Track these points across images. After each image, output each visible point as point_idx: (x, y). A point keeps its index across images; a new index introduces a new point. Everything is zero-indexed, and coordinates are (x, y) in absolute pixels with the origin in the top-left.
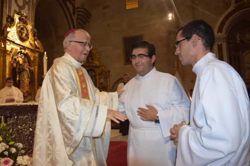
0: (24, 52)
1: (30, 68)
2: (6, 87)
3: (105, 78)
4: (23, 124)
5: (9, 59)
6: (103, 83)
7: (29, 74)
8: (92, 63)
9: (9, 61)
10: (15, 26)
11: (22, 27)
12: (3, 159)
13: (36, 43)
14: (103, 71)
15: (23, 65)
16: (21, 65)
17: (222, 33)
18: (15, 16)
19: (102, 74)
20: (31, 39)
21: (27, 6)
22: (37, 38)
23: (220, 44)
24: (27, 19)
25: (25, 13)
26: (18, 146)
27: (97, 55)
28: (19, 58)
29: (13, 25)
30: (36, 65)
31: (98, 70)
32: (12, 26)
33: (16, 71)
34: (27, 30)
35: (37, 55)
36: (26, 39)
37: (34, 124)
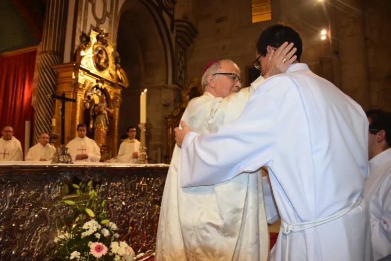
0: (101, 87)
1: (110, 110)
2: (78, 138)
4: (114, 195)
5: (81, 96)
7: (107, 119)
9: (81, 99)
10: (91, 48)
11: (100, 49)
13: (118, 73)
15: (99, 105)
16: (97, 105)
18: (92, 33)
20: (112, 67)
21: (107, 19)
22: (120, 66)
24: (108, 37)
25: (104, 28)
26: (110, 227)
29: (89, 47)
30: (118, 107)
32: (87, 48)
34: (107, 54)
35: (119, 91)
36: (105, 67)
37: (128, 195)
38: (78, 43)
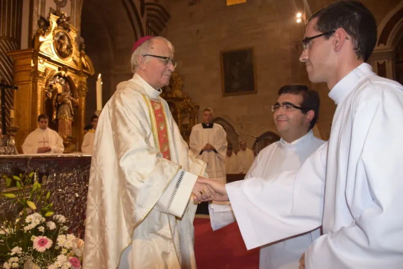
0: (64, 75)
1: (74, 99)
2: (38, 129)
3: (191, 118)
4: (65, 186)
5: (41, 85)
6: (187, 125)
7: (72, 109)
8: (171, 93)
9: (42, 88)
10: (52, 33)
11: (61, 34)
12: (37, 237)
13: (83, 60)
14: (189, 106)
15: (63, 94)
16: (59, 94)
17: (385, 45)
18: (51, 17)
19: (186, 111)
20: (75, 54)
21: (68, 2)
22: (84, 52)
23: (381, 62)
24: (70, 22)
25: (65, 11)
26: (58, 220)
27: (179, 81)
28: (57, 84)
29: (48, 32)
30: (83, 96)
31: (179, 105)
32: (46, 33)
33: (52, 105)
34: (69, 40)
35: (84, 79)
36: (68, 53)
37: (82, 186)
38: (35, 27)
